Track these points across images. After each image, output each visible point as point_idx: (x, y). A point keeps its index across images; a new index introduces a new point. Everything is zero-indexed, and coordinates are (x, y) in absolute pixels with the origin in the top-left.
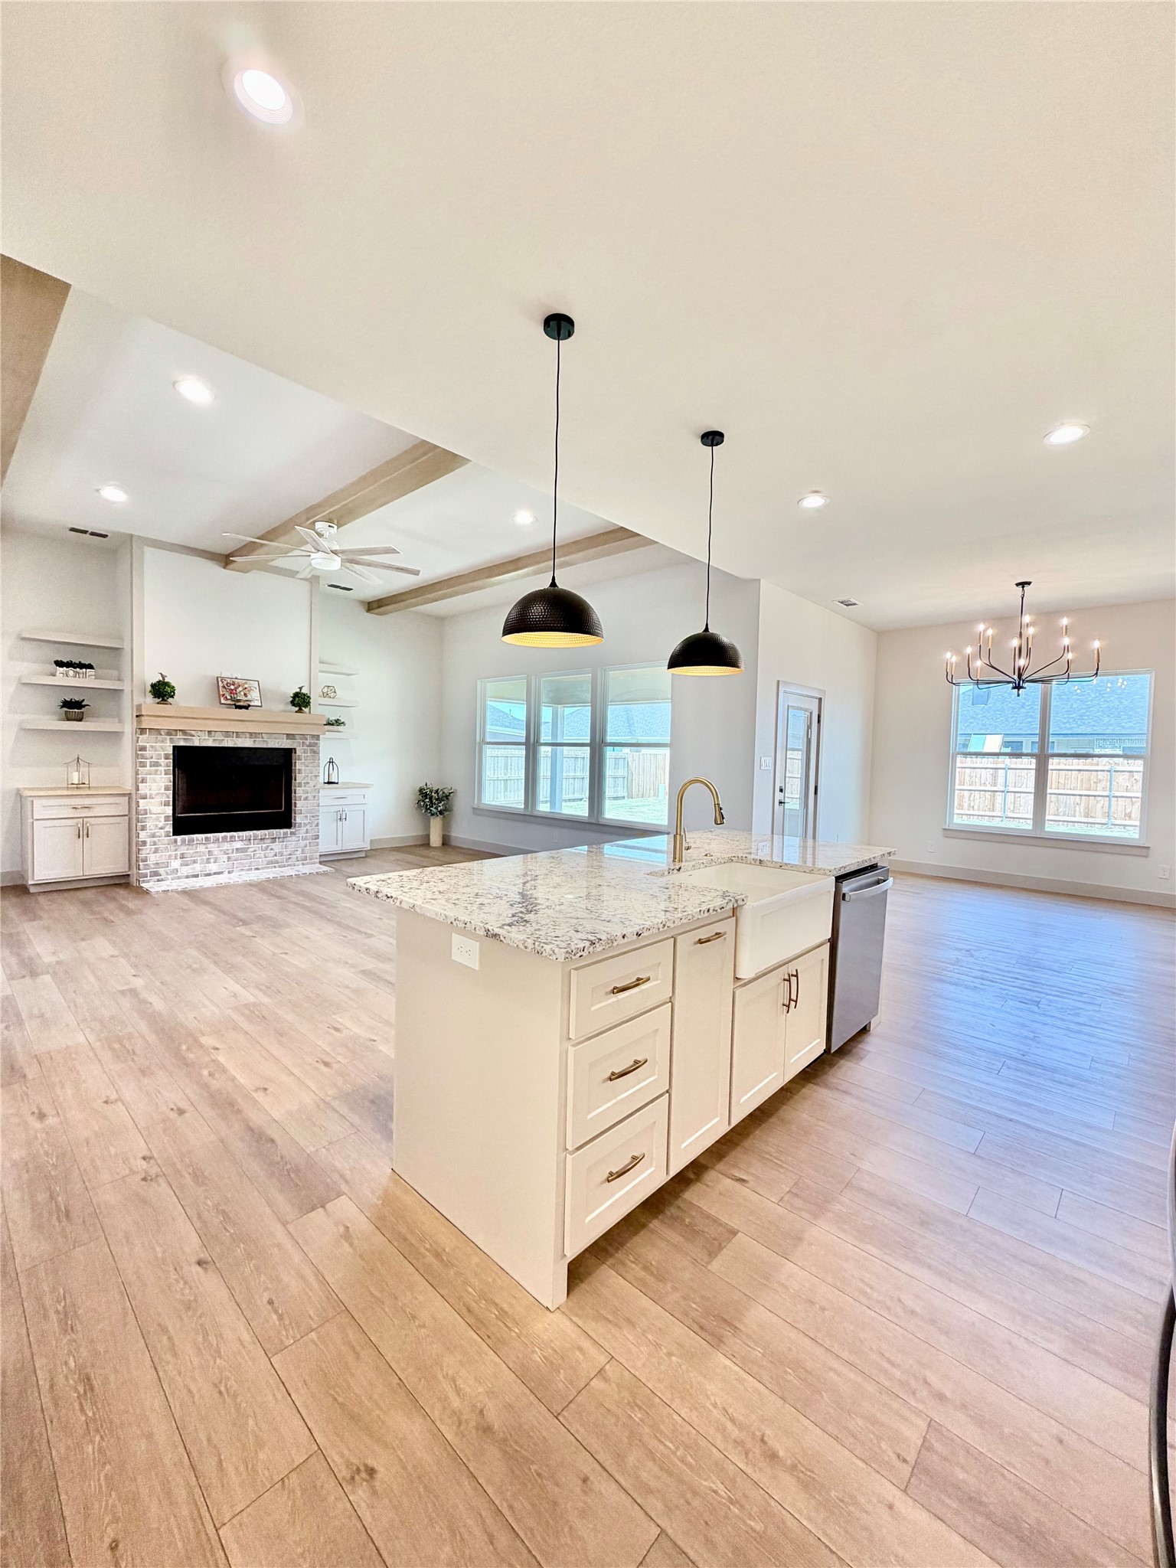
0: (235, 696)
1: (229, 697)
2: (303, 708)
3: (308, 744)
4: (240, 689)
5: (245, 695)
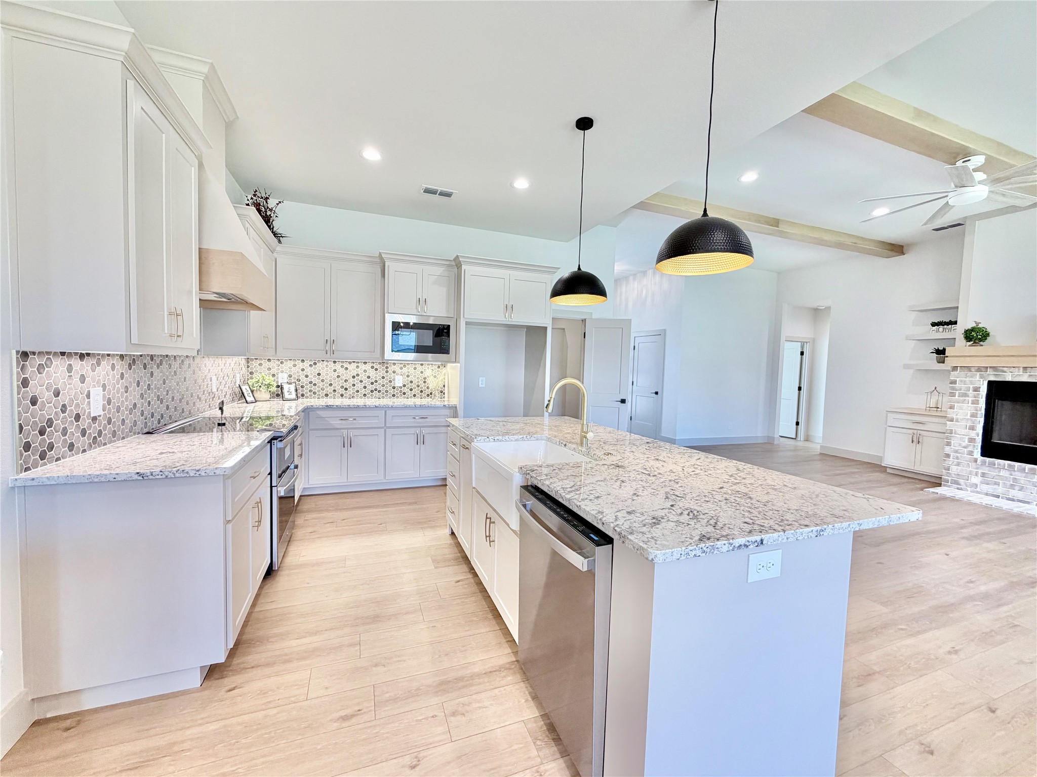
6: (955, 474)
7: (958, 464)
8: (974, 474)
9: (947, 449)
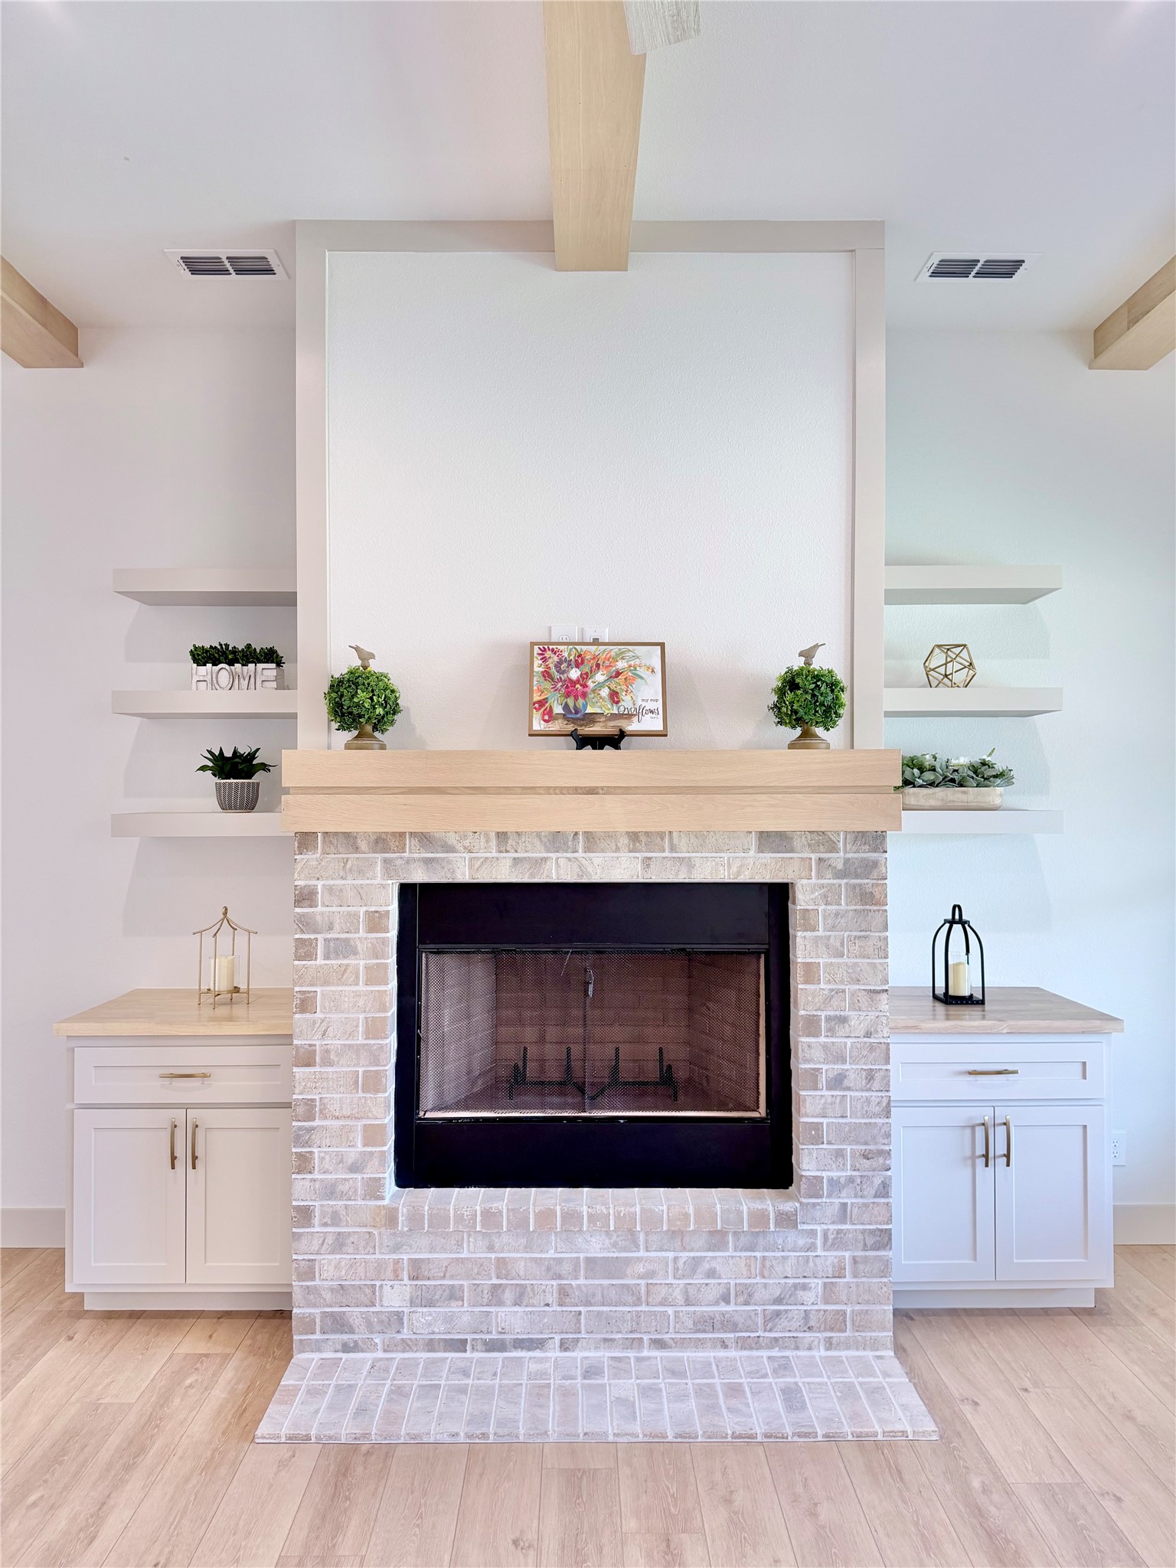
0: (581, 701)
1: (558, 709)
2: (819, 731)
3: (840, 866)
4: (600, 677)
5: (614, 697)
6: (332, 1290)
7: (339, 1244)
8: (389, 1273)
9: (303, 1190)
